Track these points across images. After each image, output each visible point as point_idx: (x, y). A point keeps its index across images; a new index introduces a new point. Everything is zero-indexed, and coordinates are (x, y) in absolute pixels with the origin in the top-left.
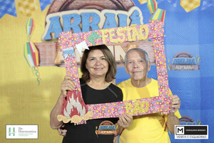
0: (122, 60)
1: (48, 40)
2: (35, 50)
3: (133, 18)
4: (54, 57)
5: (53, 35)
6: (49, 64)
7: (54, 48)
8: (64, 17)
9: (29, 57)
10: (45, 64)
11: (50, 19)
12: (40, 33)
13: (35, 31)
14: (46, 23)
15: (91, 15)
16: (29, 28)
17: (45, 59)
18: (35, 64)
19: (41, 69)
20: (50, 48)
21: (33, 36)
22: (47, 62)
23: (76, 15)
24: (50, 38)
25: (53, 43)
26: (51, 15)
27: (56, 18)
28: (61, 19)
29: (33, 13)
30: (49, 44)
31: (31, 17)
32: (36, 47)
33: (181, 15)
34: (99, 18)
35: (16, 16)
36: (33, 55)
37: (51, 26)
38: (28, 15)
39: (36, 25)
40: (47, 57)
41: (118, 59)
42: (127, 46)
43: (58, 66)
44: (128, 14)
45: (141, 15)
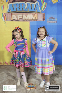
0: (33, 19)
1: (9, 12)
2: (5, 16)
4: (11, 18)
5: (10, 10)
6: (9, 20)
9: (3, 18)
10: (8, 20)
13: (4, 9)
18: (5, 20)
20: (9, 15)
22: (9, 19)
25: (10, 13)
27: (11, 5)
28: (13, 5)
30: (9, 13)
34: (25, 5)
37: (10, 8)
40: (9, 18)
41: (31, 19)
42: (34, 15)
43: (12, 21)
44: (35, 4)
45: (39, 4)
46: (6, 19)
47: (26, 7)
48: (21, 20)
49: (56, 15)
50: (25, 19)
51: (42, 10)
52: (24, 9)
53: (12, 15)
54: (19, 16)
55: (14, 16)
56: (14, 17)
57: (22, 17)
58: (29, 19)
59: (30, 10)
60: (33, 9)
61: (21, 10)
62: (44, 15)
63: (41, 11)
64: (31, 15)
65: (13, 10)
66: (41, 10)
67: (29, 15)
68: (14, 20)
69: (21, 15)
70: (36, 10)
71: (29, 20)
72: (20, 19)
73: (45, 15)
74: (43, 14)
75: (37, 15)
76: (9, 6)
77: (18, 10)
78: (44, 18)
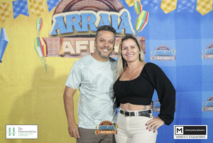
1: (54, 36)
2: (43, 44)
3: (123, 18)
4: (58, 49)
5: (58, 31)
6: (55, 55)
7: (59, 42)
8: (67, 17)
9: (39, 49)
10: (51, 55)
11: (56, 18)
12: (48, 30)
13: (43, 28)
14: (52, 22)
15: (89, 15)
16: (39, 25)
17: (52, 51)
18: (44, 55)
19: (48, 59)
21: (42, 32)
22: (53, 53)
23: (77, 15)
24: (55, 34)
25: (58, 38)
26: (56, 15)
27: (61, 17)
28: (65, 19)
29: (42, 13)
30: (54, 38)
31: (41, 17)
32: (44, 41)
33: (161, 16)
34: (95, 18)
35: (28, 15)
36: (42, 47)
37: (57, 24)
38: (38, 15)
39: (44, 22)
42: (118, 41)
43: (62, 56)
44: (119, 14)
45: (129, 16)
46: (46, 52)
48: (84, 54)
49: (174, 41)
51: (138, 28)
52: (93, 29)
53: (61, 41)
54: (81, 44)
55: (68, 45)
56: (67, 47)
57: (88, 46)
60: (115, 26)
61: (85, 29)
62: (142, 41)
63: (134, 32)
65: (64, 31)
68: (68, 53)
69: (85, 41)
70: (123, 30)
72: (82, 51)
73: (146, 41)
76: (55, 21)
77: (78, 29)
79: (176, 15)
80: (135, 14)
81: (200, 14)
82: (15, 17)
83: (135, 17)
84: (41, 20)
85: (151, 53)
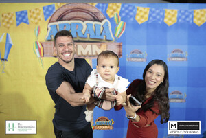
1: (49, 40)
2: (40, 47)
3: (105, 27)
5: (52, 36)
6: (50, 56)
9: (37, 51)
10: (47, 56)
11: (51, 26)
12: (44, 35)
13: (40, 34)
14: (48, 29)
15: (77, 24)
16: (37, 32)
17: (47, 53)
18: (41, 55)
19: (44, 59)
22: (48, 54)
24: (50, 38)
25: (52, 42)
27: (54, 25)
28: (58, 27)
29: (39, 22)
32: (42, 44)
34: (82, 26)
35: (28, 23)
36: (40, 50)
37: (51, 31)
38: (36, 23)
39: (41, 30)
41: (94, 53)
42: (101, 45)
43: (55, 57)
44: (102, 24)
45: (110, 25)
46: (43, 53)
47: (83, 31)
49: (145, 46)
50: (82, 54)
51: (117, 35)
52: (80, 35)
58: (90, 54)
59: (93, 35)
60: (98, 33)
62: (120, 46)
63: (113, 38)
64: (95, 46)
66: (114, 35)
67: (89, 46)
70: (105, 37)
71: (90, 56)
73: (124, 46)
74: (118, 44)
75: (107, 46)
76: (50, 29)
78: (120, 53)
79: (148, 25)
80: (115, 23)
81: (166, 25)
82: (18, 25)
83: (114, 26)
84: (39, 27)
85: (127, 55)
